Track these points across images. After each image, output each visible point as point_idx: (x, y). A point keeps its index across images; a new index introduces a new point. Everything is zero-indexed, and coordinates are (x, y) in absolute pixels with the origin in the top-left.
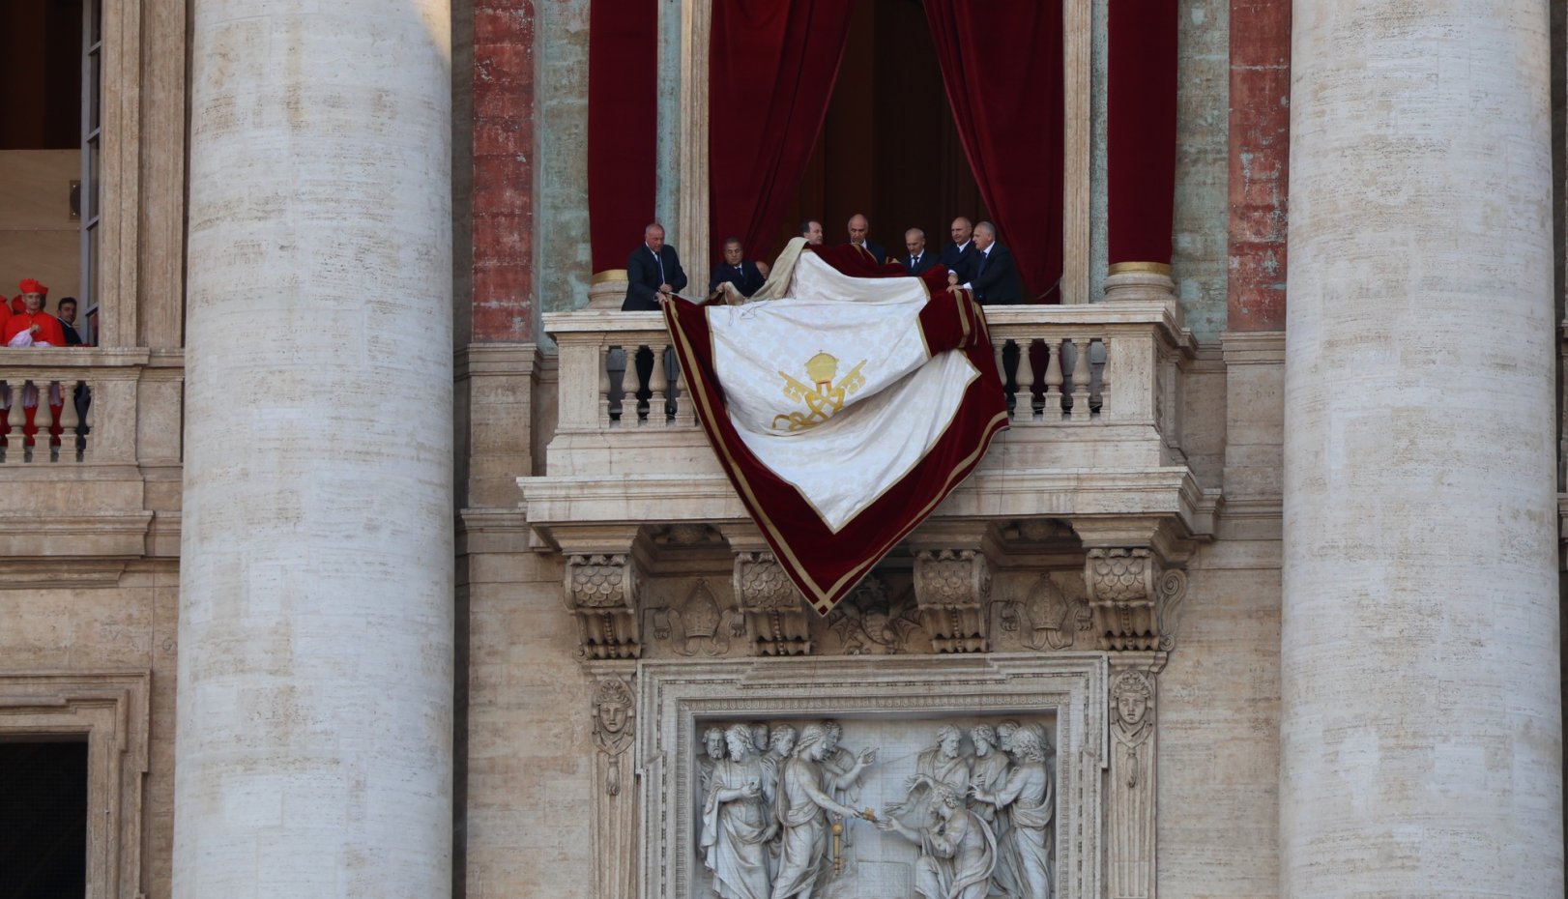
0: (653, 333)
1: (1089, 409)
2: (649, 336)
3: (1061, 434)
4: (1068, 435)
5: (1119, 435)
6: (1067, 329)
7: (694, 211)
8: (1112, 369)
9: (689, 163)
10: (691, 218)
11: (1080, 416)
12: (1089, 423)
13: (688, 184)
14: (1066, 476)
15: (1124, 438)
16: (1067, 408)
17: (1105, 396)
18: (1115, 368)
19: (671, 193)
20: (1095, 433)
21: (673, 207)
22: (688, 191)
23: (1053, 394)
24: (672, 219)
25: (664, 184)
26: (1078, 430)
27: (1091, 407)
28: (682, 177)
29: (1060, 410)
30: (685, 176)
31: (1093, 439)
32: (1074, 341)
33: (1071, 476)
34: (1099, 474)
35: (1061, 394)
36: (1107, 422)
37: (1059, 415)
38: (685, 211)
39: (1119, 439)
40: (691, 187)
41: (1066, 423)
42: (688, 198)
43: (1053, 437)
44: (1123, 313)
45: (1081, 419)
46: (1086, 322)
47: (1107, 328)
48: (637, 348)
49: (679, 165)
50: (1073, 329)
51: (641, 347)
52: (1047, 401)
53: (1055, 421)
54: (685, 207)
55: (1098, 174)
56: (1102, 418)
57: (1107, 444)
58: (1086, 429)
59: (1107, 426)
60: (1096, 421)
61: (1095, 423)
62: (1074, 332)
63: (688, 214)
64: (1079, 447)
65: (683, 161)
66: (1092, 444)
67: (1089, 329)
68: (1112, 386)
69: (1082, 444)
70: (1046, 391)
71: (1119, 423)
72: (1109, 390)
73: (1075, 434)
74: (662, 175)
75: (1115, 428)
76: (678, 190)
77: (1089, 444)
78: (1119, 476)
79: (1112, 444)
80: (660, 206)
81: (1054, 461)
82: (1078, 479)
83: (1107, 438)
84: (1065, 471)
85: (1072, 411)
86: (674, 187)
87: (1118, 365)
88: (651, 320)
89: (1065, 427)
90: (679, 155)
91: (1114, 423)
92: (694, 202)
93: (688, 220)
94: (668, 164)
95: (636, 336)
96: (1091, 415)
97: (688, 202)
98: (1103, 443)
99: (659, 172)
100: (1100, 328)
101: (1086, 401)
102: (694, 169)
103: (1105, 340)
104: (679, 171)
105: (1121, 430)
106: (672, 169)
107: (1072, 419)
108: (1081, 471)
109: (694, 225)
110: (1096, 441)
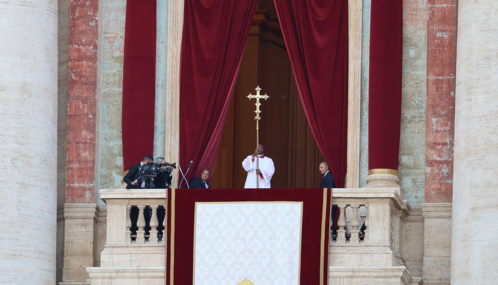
0: (152, 200)
1: (358, 238)
2: (150, 201)
3: (345, 250)
4: (348, 250)
5: (372, 251)
6: (348, 200)
7: (172, 141)
8: (369, 219)
9: (170, 119)
10: (171, 145)
11: (354, 242)
12: (359, 245)
13: (169, 129)
14: (347, 270)
15: (375, 252)
16: (348, 237)
17: (366, 232)
18: (371, 219)
19: (161, 133)
20: (361, 250)
21: (162, 140)
22: (170, 133)
23: (341, 231)
24: (162, 145)
25: (158, 129)
26: (353, 248)
27: (359, 237)
28: (167, 126)
29: (345, 238)
30: (168, 125)
31: (360, 252)
32: (352, 206)
33: (350, 270)
34: (363, 269)
35: (345, 231)
36: (367, 245)
37: (344, 241)
38: (168, 142)
39: (372, 252)
40: (171, 131)
41: (347, 244)
42: (169, 136)
43: (341, 251)
44: (375, 193)
45: (354, 243)
46: (357, 197)
47: (368, 200)
48: (144, 206)
49: (165, 120)
50: (351, 200)
52: (339, 234)
53: (343, 244)
54: (168, 140)
55: (364, 127)
56: (364, 242)
57: (367, 255)
58: (357, 248)
59: (367, 246)
60: (362, 243)
61: (361, 245)
62: (351, 201)
63: (169, 143)
64: (354, 256)
65: (167, 119)
66: (360, 255)
67: (359, 200)
68: (369, 227)
69: (355, 255)
70: (338, 229)
71: (372, 245)
72: (368, 229)
73: (352, 250)
74: (157, 125)
75: (371, 247)
76: (165, 132)
77: (358, 255)
78: (372, 270)
79: (369, 255)
80: (156, 139)
81: (342, 263)
82: (353, 271)
83: (367, 252)
84: (346, 268)
85: (350, 239)
86: (163, 130)
87: (372, 217)
88: (151, 193)
89: (346, 246)
90: (165, 116)
91: (371, 245)
92: (172, 138)
93: (169, 146)
94: (160, 119)
95: (144, 201)
96: (360, 241)
97: (169, 138)
98: (365, 254)
99: (156, 123)
100: (364, 200)
101: (357, 234)
102: (172, 122)
103: (366, 205)
104: (165, 123)
105: (374, 248)
106: (162, 122)
107: (350, 243)
108: (354, 268)
109: (172, 148)
110: (361, 253)
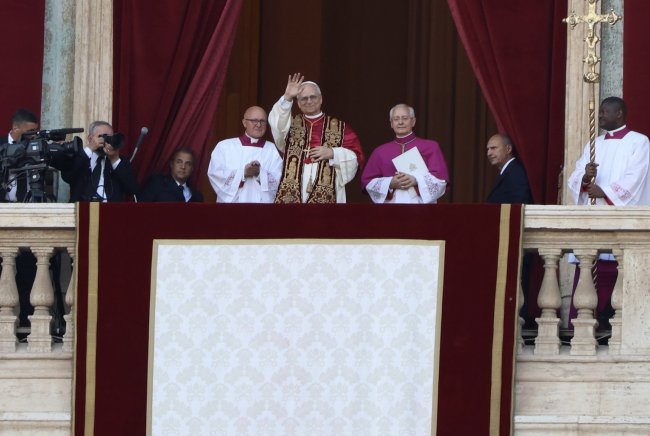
0: (36, 232)
1: (594, 341)
2: (32, 235)
3: (557, 372)
4: (567, 373)
5: (631, 374)
6: (567, 237)
7: (92, 75)
8: (624, 289)
9: (86, 15)
10: (88, 85)
11: (583, 349)
12: (595, 358)
13: (85, 42)
14: (563, 426)
15: (638, 378)
16: (565, 338)
17: (615, 324)
18: (628, 287)
19: (63, 53)
20: (602, 371)
21: (65, 70)
22: (86, 51)
23: (548, 320)
24: (64, 86)
25: (54, 41)
26: (580, 367)
27: (596, 337)
28: (78, 33)
29: (557, 340)
30: (81, 30)
31: (599, 378)
32: (576, 252)
33: (570, 426)
34: (606, 424)
35: (558, 320)
36: (617, 358)
37: (556, 347)
38: (81, 77)
39: (632, 379)
40: (89, 46)
41: (564, 357)
42: (85, 60)
43: (547, 375)
44: (640, 218)
46: (592, 228)
47: (620, 236)
48: (16, 250)
49: (73, 16)
50: (575, 236)
51: (21, 249)
52: (541, 329)
53: (551, 355)
54: (81, 71)
55: (611, 40)
56: (610, 352)
57: (617, 385)
58: (591, 366)
59: (617, 362)
60: (604, 355)
61: (603, 359)
62: (576, 241)
63: (84, 80)
64: (580, 389)
65: (78, 13)
66: (598, 384)
67: (596, 237)
68: (624, 311)
69: (585, 384)
70: (539, 316)
71: (632, 359)
72: (620, 317)
73: (576, 372)
74: (51, 29)
75: (627, 365)
76: (72, 49)
77: (593, 385)
78: (630, 427)
79: (623, 385)
80: (49, 68)
81: (548, 406)
82: (578, 429)
83: (617, 378)
84: (561, 420)
85: (573, 342)
86: (67, 45)
87: (632, 283)
88: (35, 215)
89: (561, 362)
90: (75, 5)
91: (627, 358)
92: (92, 64)
93: (84, 87)
94: (59, 15)
95: (15, 235)
96: (597, 348)
97: (85, 65)
98: (612, 384)
99: (48, 25)
100: (610, 236)
101: (591, 330)
102: (94, 22)
103: (616, 251)
104: (73, 24)
105: (635, 368)
106: (65, 21)
107: (572, 352)
108: (583, 420)
109: (91, 93)
110: (602, 381)
